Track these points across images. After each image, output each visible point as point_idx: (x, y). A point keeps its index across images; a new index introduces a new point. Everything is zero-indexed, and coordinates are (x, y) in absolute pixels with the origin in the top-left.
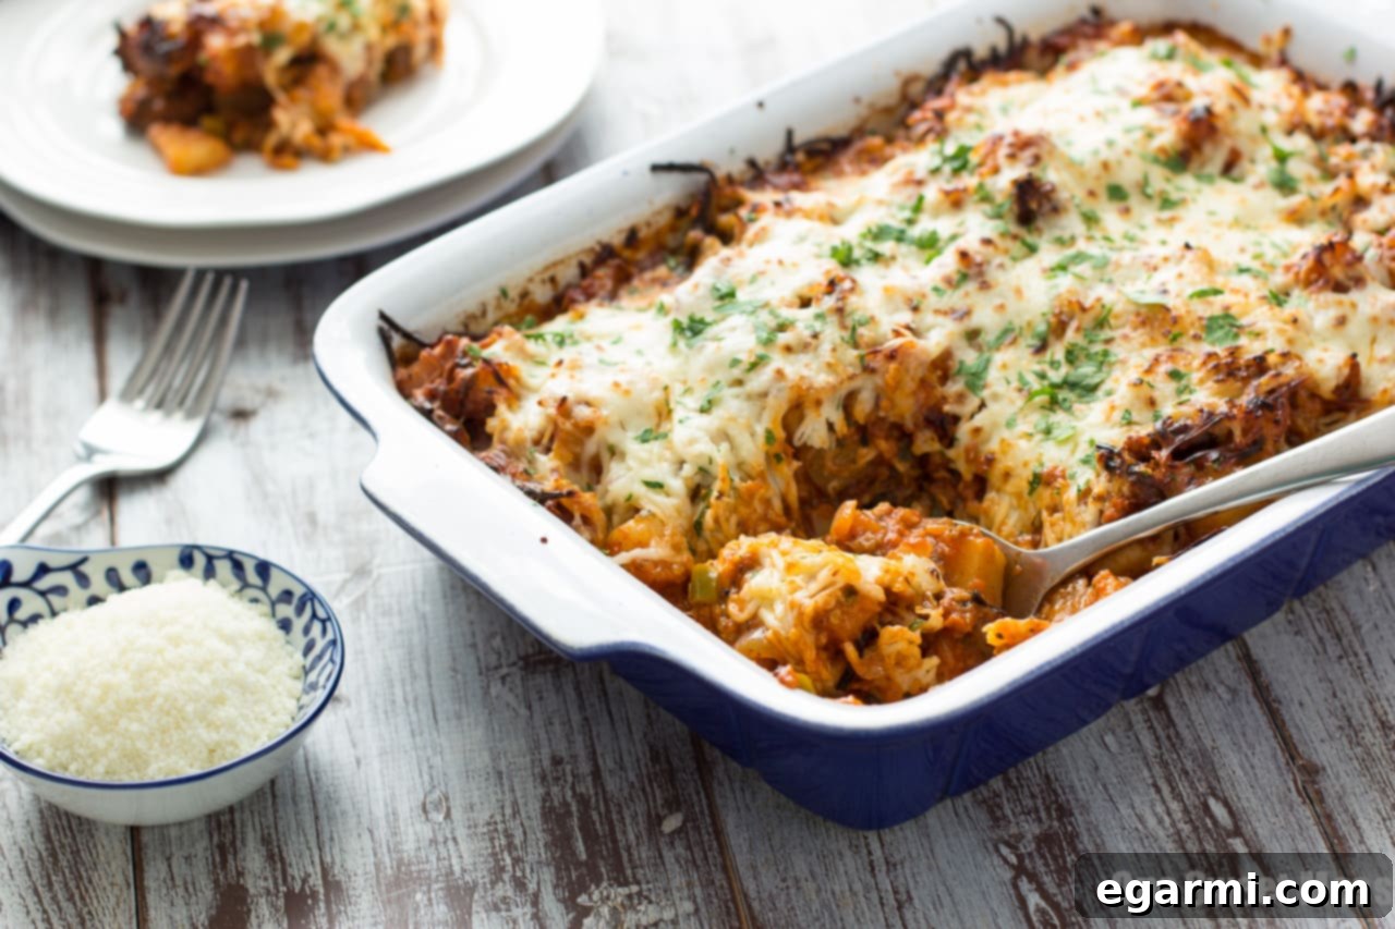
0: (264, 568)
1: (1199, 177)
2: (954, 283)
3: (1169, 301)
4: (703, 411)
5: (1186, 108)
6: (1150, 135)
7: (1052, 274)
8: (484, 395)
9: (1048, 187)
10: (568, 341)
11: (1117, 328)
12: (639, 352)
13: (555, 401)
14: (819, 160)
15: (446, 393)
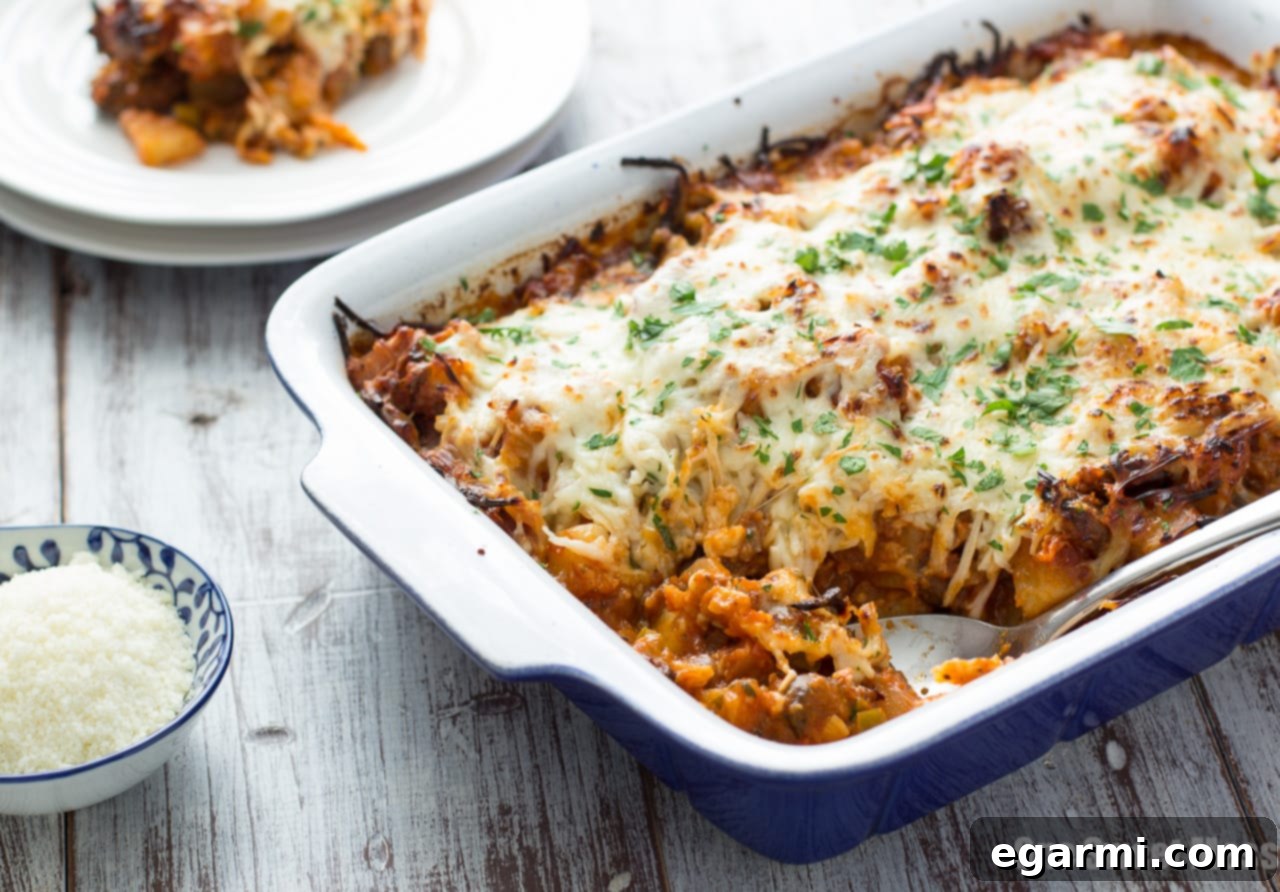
0: (169, 555)
1: (1177, 201)
2: (919, 296)
3: (1136, 331)
4: (655, 412)
5: (1169, 128)
6: (1130, 155)
7: (1019, 294)
8: (435, 392)
9: (1022, 205)
10: (525, 339)
11: (1082, 355)
12: (595, 354)
13: (506, 404)
14: (794, 160)
15: (397, 386)
